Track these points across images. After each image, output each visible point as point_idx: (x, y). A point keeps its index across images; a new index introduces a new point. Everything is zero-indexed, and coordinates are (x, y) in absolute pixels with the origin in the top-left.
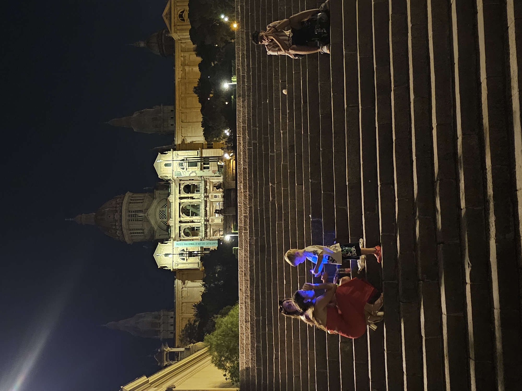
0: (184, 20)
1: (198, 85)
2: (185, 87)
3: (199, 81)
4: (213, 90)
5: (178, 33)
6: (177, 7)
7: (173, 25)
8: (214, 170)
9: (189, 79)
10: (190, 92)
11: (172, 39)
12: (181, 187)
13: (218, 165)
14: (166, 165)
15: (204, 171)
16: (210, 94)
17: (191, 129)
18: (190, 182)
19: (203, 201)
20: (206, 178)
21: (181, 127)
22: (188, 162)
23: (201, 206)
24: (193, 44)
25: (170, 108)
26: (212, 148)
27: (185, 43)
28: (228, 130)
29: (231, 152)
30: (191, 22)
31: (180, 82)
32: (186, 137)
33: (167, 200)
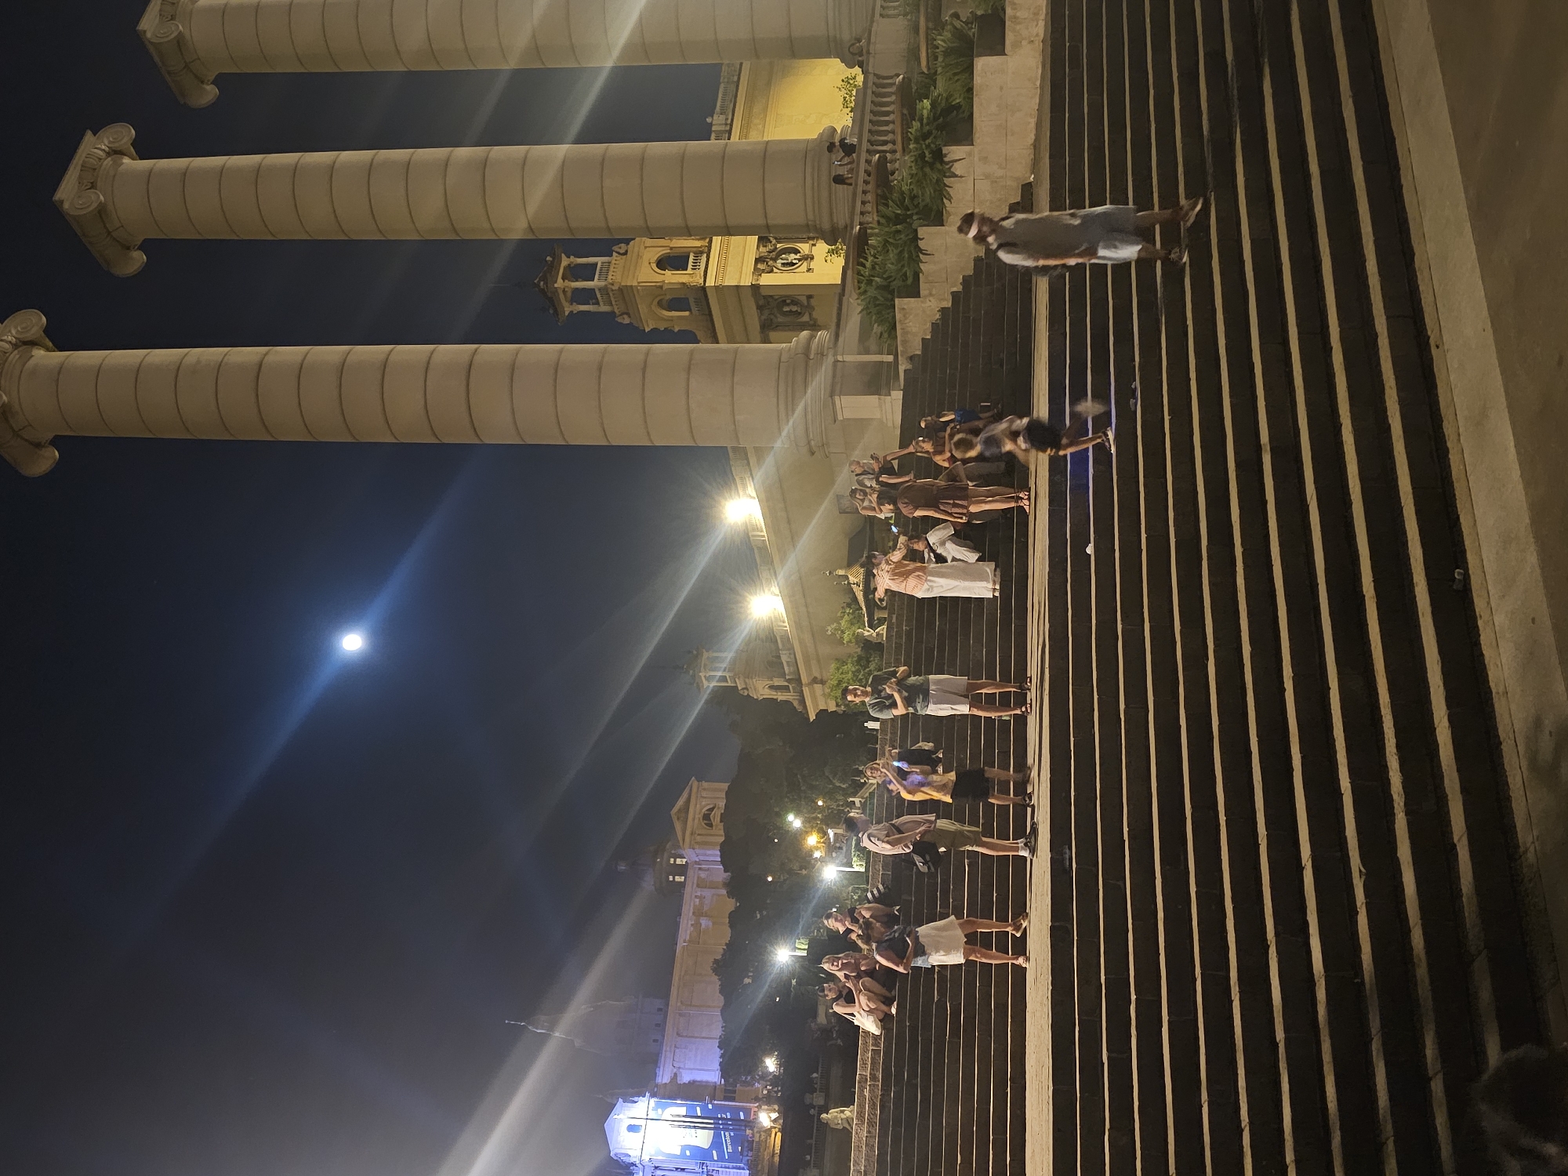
0: (711, 825)
1: (723, 957)
2: (695, 959)
3: (725, 947)
4: (752, 969)
5: (696, 851)
6: (702, 799)
7: (688, 833)
9: (704, 944)
10: (705, 972)
14: (632, 1128)
16: (746, 977)
17: (694, 1053)
20: (713, 1170)
21: (675, 1044)
24: (725, 871)
25: (658, 1003)
26: (733, 1099)
27: (708, 869)
28: (773, 1059)
29: (774, 1111)
30: (724, 831)
31: (686, 948)
32: (681, 1071)
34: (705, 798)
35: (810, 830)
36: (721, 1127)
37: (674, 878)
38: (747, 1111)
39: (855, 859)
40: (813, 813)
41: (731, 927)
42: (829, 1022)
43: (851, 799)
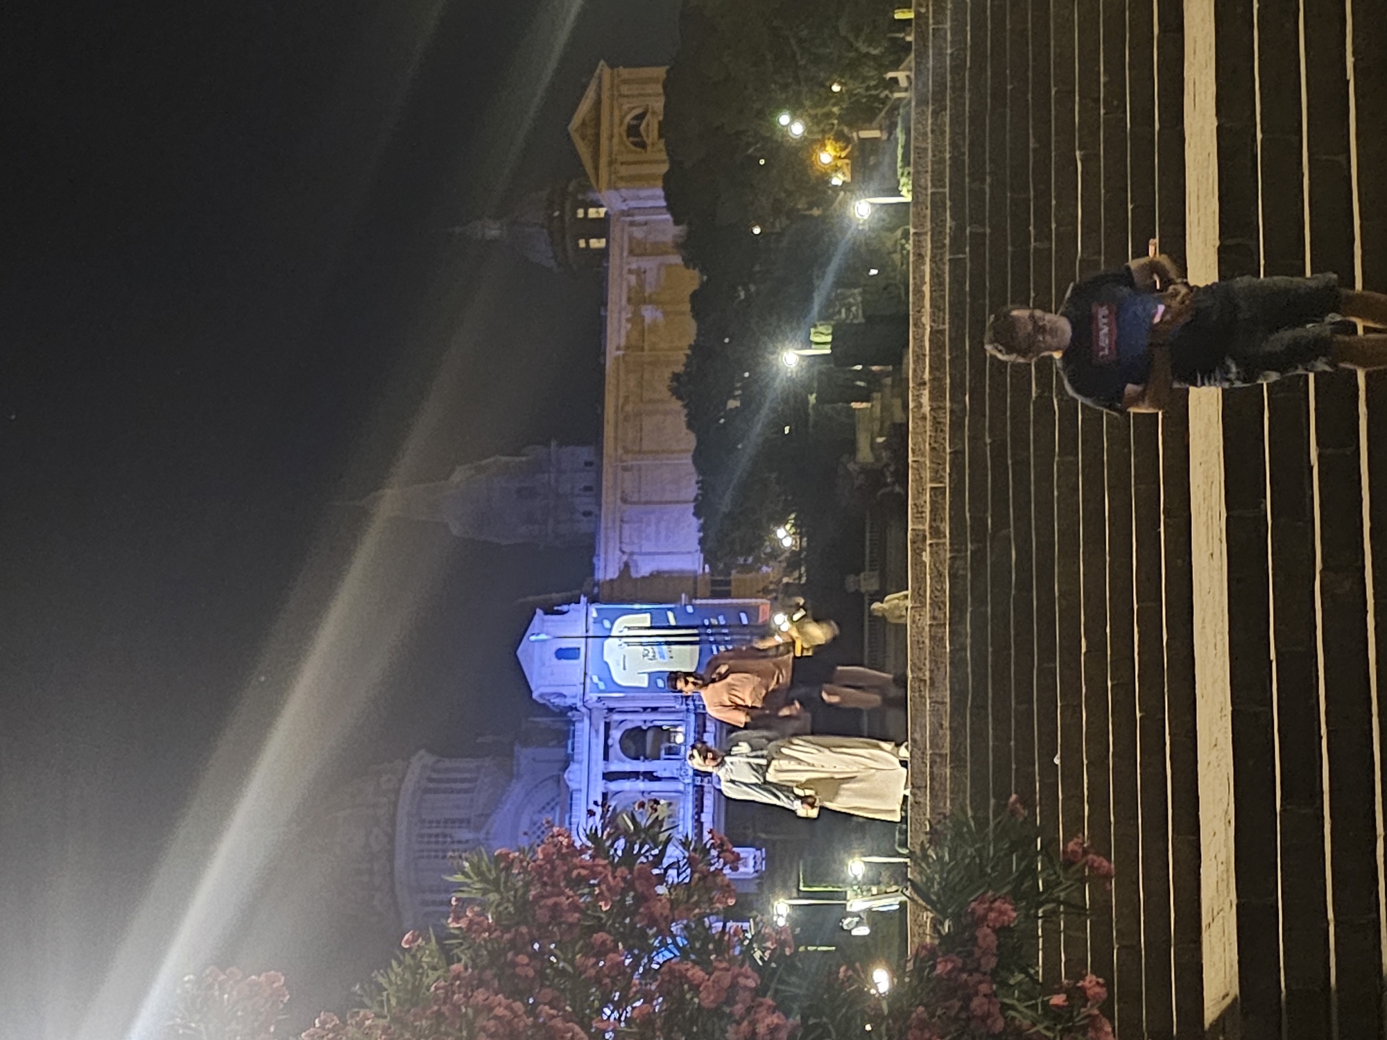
0: (642, 145)
1: (686, 369)
2: (640, 377)
3: (689, 352)
4: (738, 385)
5: (620, 191)
6: (621, 101)
7: (603, 161)
9: (653, 349)
10: (657, 396)
12: (611, 737)
14: (562, 654)
16: (729, 398)
17: (653, 527)
18: (646, 716)
19: (690, 789)
21: (621, 518)
23: (683, 808)
24: (677, 223)
25: (585, 453)
26: (727, 595)
27: (646, 223)
28: (788, 527)
29: (798, 607)
30: (668, 154)
31: (621, 360)
32: (635, 557)
33: (559, 782)
34: (625, 96)
35: (819, 137)
36: (712, 639)
37: (587, 243)
38: (752, 611)
39: (903, 180)
40: (824, 106)
41: (693, 317)
42: (878, 459)
43: (891, 75)
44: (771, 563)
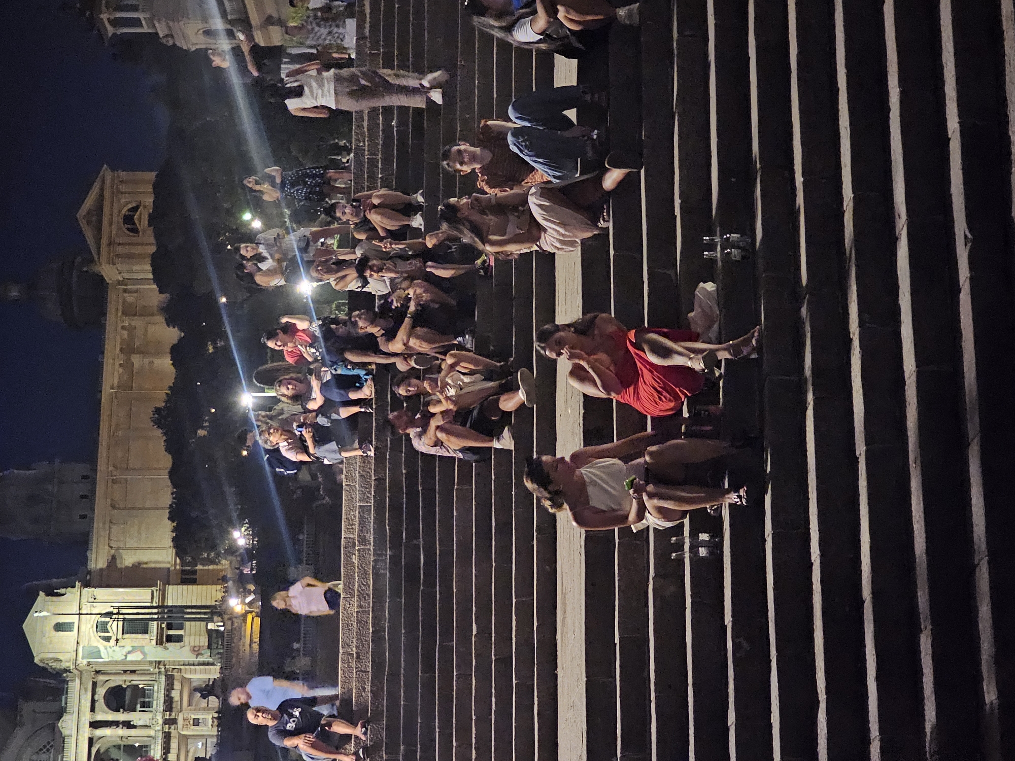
0: (135, 231)
1: (166, 404)
2: (128, 408)
3: (169, 392)
4: (207, 418)
5: (117, 265)
6: (120, 196)
7: (104, 241)
8: (197, 644)
9: (140, 388)
10: (143, 425)
11: (100, 282)
12: (98, 693)
13: (210, 632)
14: (59, 627)
15: (166, 648)
16: (199, 428)
17: (136, 527)
18: (125, 677)
19: (160, 734)
20: (173, 669)
21: (110, 520)
22: (124, 619)
23: (154, 749)
24: (161, 292)
25: (82, 469)
26: (194, 582)
27: (136, 291)
28: (243, 529)
29: (249, 593)
30: (156, 237)
31: (114, 395)
32: (121, 551)
33: (54, 729)
34: (122, 193)
41: (172, 364)
44: (230, 558)
